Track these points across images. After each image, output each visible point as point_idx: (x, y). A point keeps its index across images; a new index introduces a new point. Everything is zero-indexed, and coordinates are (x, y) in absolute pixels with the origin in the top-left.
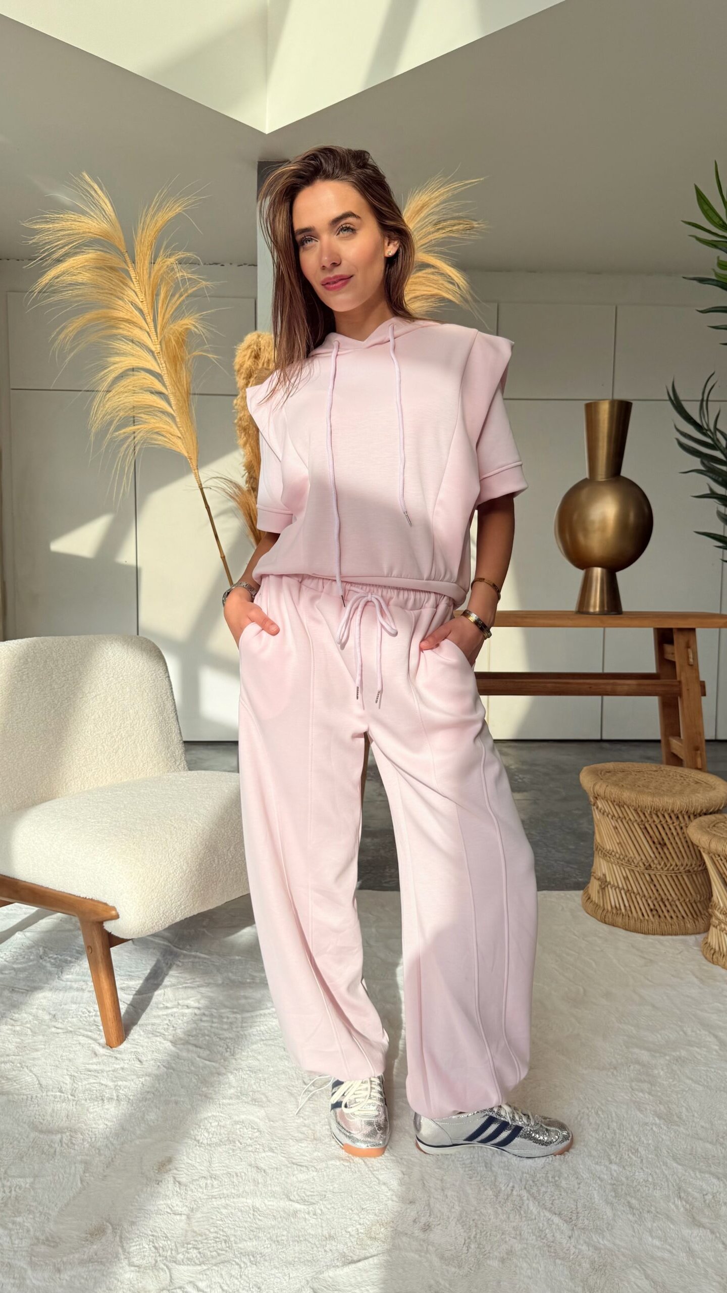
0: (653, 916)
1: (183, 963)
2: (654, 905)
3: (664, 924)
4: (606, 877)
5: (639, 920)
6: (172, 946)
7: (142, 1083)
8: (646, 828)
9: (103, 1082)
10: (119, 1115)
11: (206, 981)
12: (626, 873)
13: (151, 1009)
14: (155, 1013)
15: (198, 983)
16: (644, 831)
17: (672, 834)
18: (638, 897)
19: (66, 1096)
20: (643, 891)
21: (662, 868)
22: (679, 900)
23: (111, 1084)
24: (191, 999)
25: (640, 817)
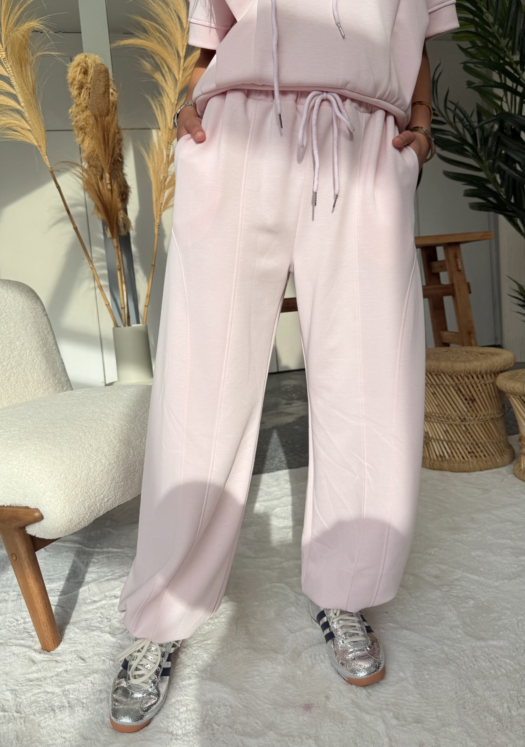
0: (471, 457)
1: (97, 559)
2: (471, 448)
3: (480, 462)
4: (428, 434)
5: (461, 462)
6: (83, 547)
7: (91, 682)
8: (460, 390)
9: (48, 690)
10: (76, 723)
11: (126, 571)
12: (446, 428)
13: (80, 606)
14: (84, 608)
15: (118, 574)
16: (458, 392)
17: (479, 390)
18: (458, 444)
19: (11, 714)
20: (461, 440)
21: (474, 419)
22: (488, 441)
23: (57, 690)
24: (116, 589)
25: (454, 381)
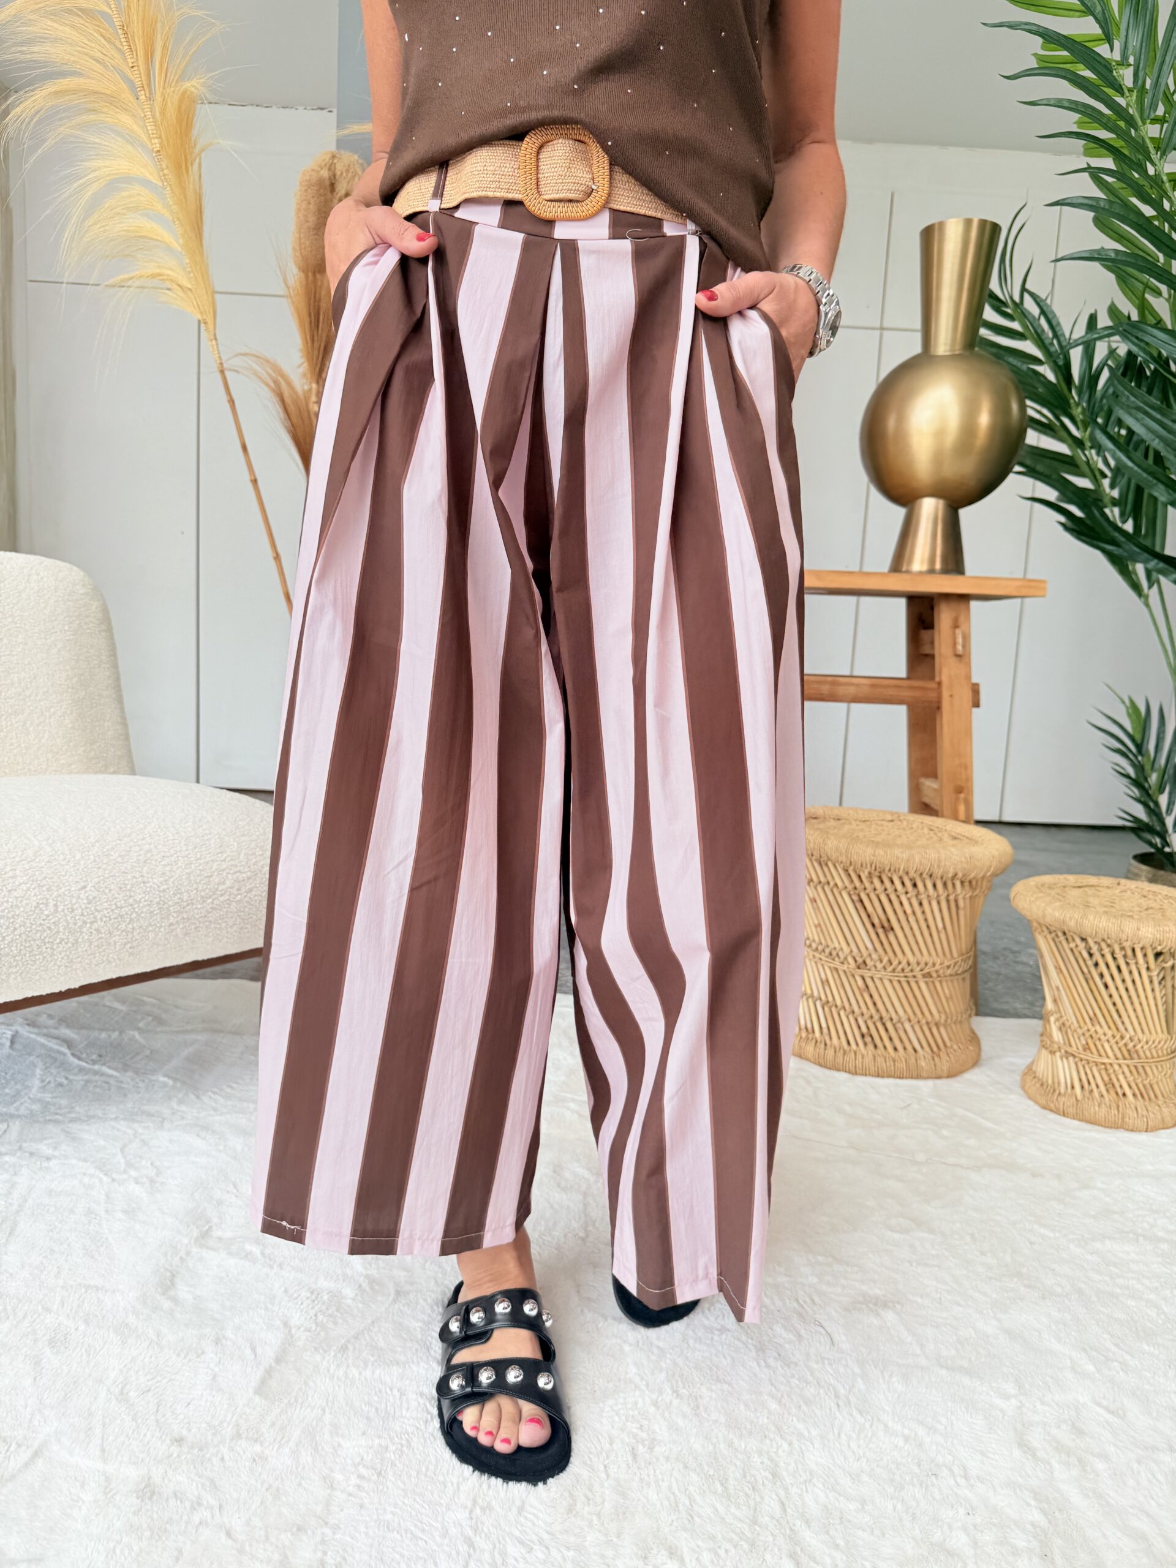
0: (865, 1044)
2: (868, 1028)
3: (883, 1059)
5: (842, 1051)
8: (861, 901)
12: (826, 975)
16: (859, 905)
17: (905, 912)
18: (842, 1013)
21: (885, 968)
22: (910, 1021)
